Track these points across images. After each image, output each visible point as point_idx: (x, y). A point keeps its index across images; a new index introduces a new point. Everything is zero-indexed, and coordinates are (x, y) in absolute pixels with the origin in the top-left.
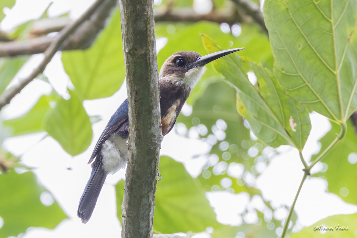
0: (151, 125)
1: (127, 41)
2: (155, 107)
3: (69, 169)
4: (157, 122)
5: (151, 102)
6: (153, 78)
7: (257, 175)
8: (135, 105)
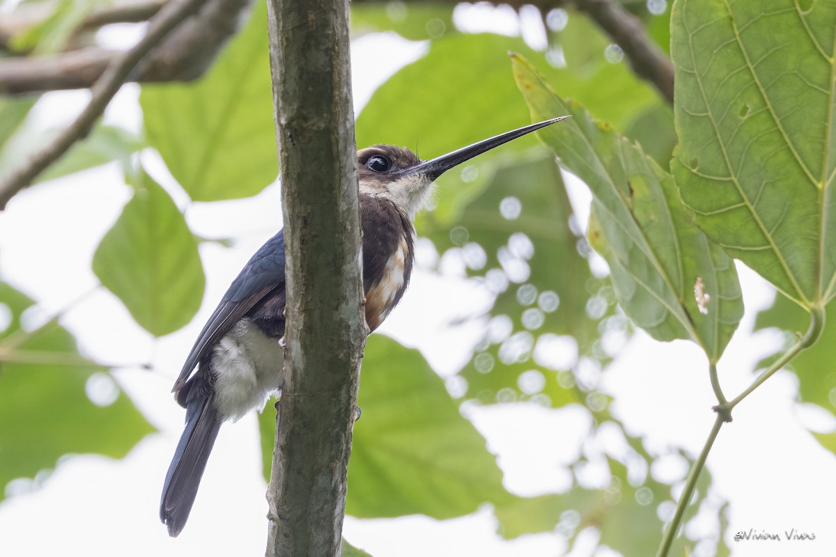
0: (340, 299)
1: (285, 97)
2: (349, 257)
3: (147, 367)
4: (355, 292)
5: (341, 244)
6: (345, 188)
7: (606, 361)
8: (301, 252)
